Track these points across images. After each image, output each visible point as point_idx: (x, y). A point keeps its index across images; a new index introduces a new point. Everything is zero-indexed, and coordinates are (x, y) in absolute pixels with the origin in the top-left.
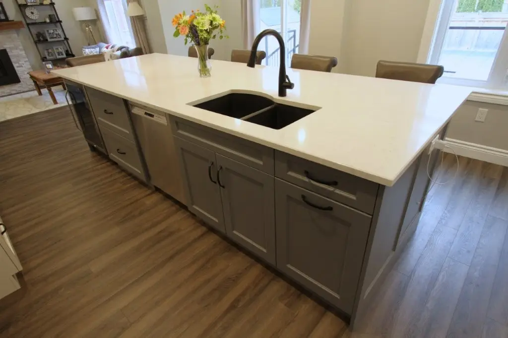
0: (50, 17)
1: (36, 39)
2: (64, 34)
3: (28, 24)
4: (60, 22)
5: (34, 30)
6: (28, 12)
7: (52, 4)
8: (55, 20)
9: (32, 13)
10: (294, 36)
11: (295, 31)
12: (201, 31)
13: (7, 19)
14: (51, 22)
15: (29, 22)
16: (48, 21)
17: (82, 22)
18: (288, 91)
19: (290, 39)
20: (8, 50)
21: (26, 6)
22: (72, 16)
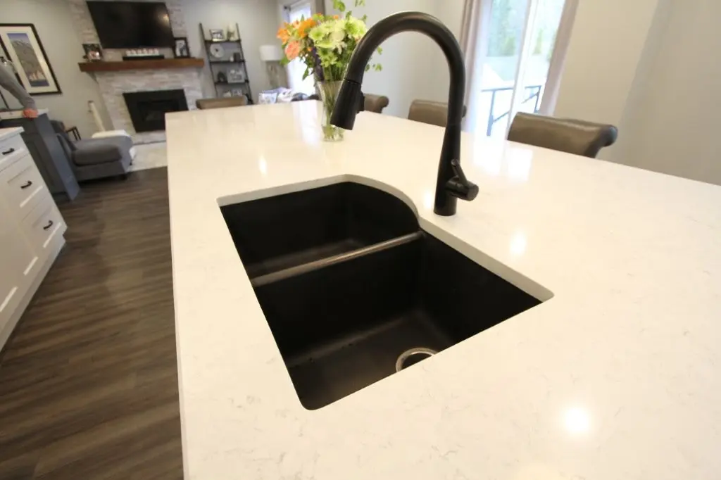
0: (236, 56)
1: (216, 80)
2: (247, 76)
3: (211, 63)
4: (243, 61)
5: (216, 69)
6: (212, 48)
7: (239, 41)
8: (239, 60)
9: (217, 50)
10: (538, 94)
11: (540, 87)
12: (325, 51)
13: (188, 56)
14: (235, 61)
15: (212, 60)
16: (232, 59)
17: (269, 63)
18: (460, 203)
19: (531, 97)
20: (185, 90)
21: (211, 42)
22: (258, 54)
